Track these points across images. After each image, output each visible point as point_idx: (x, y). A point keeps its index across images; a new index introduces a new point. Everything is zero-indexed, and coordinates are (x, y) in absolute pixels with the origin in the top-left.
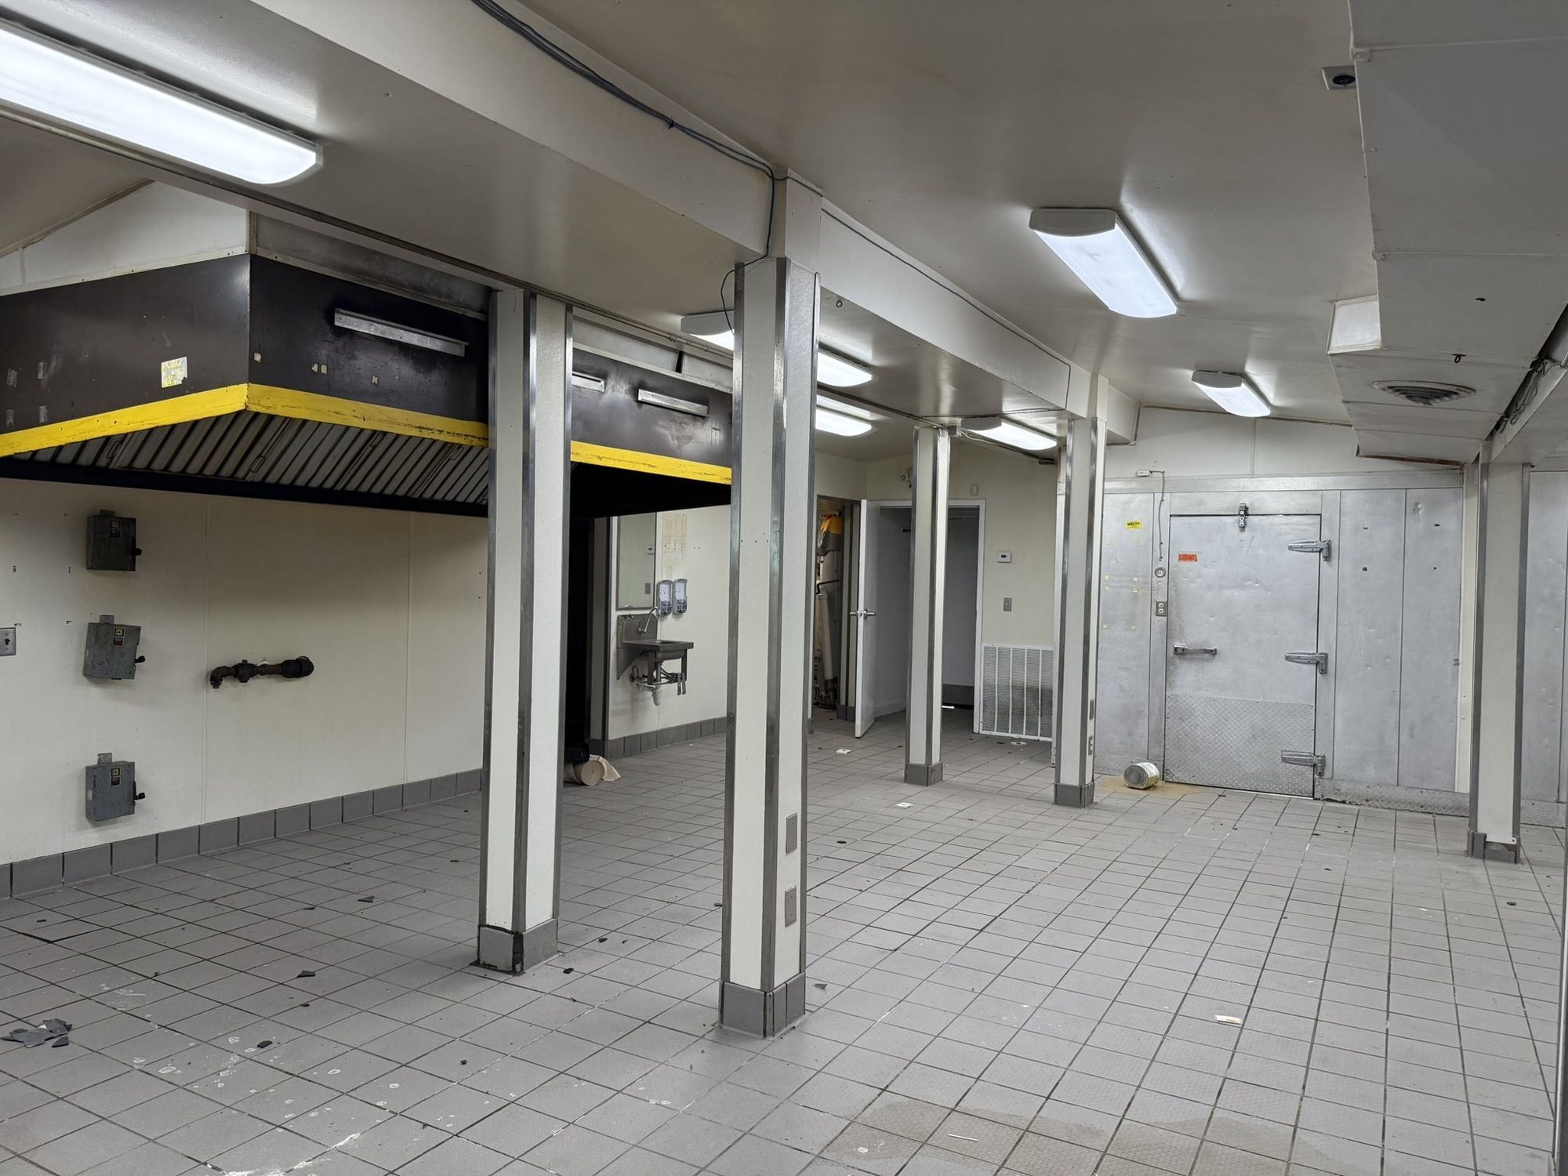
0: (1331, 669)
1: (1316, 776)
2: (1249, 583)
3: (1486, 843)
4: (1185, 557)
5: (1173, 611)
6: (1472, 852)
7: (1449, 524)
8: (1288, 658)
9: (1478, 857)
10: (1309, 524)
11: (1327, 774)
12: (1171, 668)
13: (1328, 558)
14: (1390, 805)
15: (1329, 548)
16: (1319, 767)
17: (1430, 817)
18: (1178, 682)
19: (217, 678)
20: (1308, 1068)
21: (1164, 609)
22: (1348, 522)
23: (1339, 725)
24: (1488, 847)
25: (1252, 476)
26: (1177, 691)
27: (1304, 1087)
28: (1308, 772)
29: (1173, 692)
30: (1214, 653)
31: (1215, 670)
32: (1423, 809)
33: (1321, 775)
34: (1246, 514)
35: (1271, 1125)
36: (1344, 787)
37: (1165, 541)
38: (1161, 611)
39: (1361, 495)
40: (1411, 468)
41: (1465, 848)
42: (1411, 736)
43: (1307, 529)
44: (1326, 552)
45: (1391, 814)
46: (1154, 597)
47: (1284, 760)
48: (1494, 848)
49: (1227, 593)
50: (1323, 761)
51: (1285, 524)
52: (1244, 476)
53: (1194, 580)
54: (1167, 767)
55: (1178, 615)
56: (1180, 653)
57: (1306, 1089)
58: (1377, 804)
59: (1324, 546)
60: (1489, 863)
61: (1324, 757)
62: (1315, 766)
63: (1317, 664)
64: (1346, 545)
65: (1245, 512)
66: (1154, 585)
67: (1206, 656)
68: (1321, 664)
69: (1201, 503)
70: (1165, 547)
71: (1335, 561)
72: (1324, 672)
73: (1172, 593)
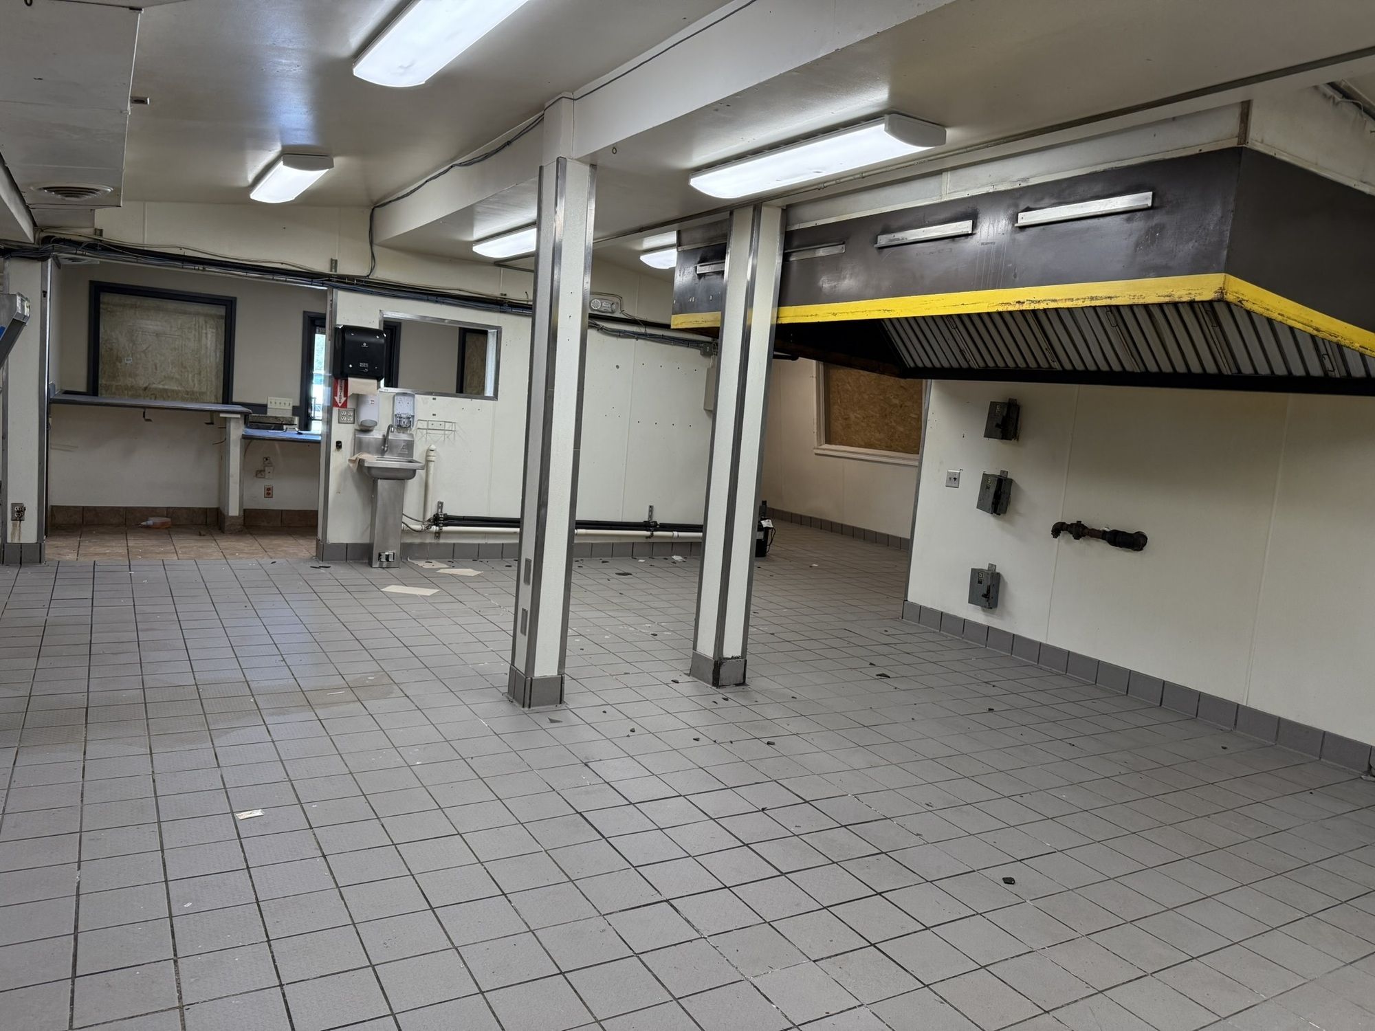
19: (1058, 530)
20: (156, 796)
27: (154, 781)
35: (169, 750)
57: (152, 781)
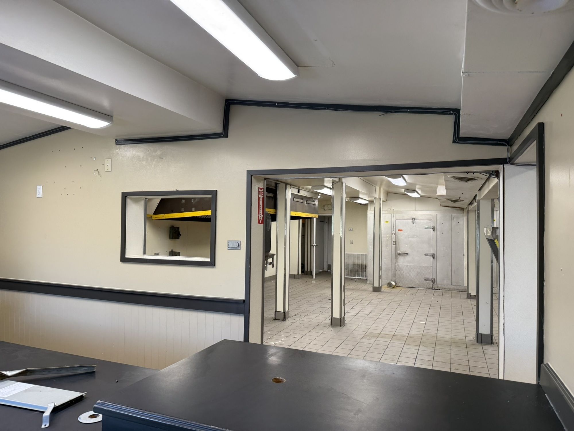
0: (435, 257)
1: (433, 284)
2: (415, 236)
3: (470, 295)
4: (399, 230)
5: (397, 243)
6: (468, 298)
7: (461, 222)
8: (425, 255)
9: (469, 299)
10: (429, 222)
11: (435, 283)
12: (397, 258)
13: (434, 231)
14: (450, 290)
15: (434, 228)
16: (433, 281)
17: (459, 292)
18: (399, 261)
21: (395, 243)
22: (438, 222)
23: (438, 271)
24: (471, 296)
25: (415, 210)
26: (399, 264)
28: (431, 283)
29: (398, 264)
30: (407, 254)
31: (408, 258)
32: (457, 290)
33: (434, 283)
34: (414, 220)
36: (439, 286)
37: (395, 226)
38: (394, 244)
39: (441, 215)
40: (452, 209)
41: (466, 297)
42: (454, 273)
43: (429, 224)
44: (434, 229)
45: (451, 292)
46: (392, 240)
47: (425, 280)
48: (472, 296)
49: (410, 239)
50: (434, 280)
51: (424, 222)
52: (413, 210)
53: (402, 236)
54: (397, 283)
55: (398, 245)
56: (399, 254)
58: (447, 290)
59: (433, 227)
60: (471, 300)
61: (434, 279)
62: (432, 281)
63: (432, 256)
64: (438, 228)
65: (414, 219)
66: (392, 237)
67: (406, 255)
68: (433, 256)
69: (403, 217)
70: (395, 228)
71: (435, 231)
72: (434, 258)
73: (397, 239)
